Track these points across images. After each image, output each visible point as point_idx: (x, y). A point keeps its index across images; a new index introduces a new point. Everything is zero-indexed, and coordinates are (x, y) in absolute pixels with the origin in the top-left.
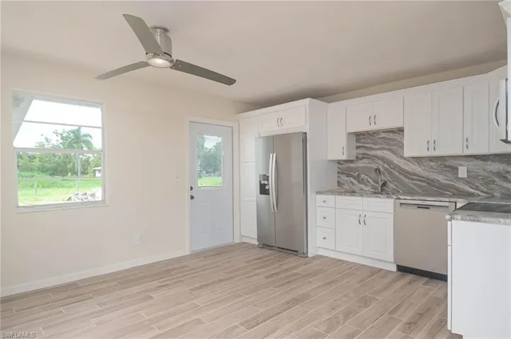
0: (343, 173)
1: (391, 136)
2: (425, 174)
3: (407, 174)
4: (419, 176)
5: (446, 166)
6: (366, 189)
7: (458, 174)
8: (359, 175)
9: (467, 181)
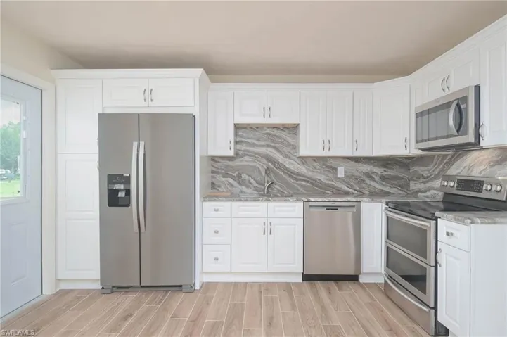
0: (218, 173)
1: (275, 132)
2: (309, 174)
3: (291, 174)
4: (304, 176)
5: (327, 167)
6: (249, 191)
7: (336, 174)
8: (239, 176)
9: (344, 181)
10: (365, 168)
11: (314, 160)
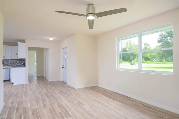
7: (8, 62)
10: (15, 61)
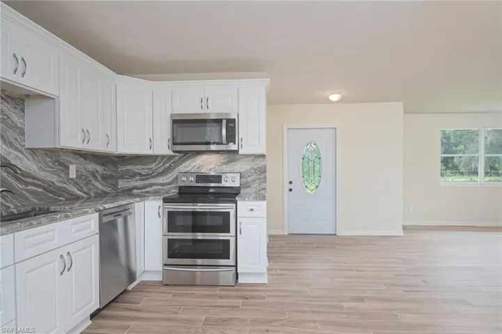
2: (41, 174)
3: (20, 175)
5: (60, 164)
7: (69, 174)
9: (76, 183)
10: (92, 166)
11: (46, 155)
